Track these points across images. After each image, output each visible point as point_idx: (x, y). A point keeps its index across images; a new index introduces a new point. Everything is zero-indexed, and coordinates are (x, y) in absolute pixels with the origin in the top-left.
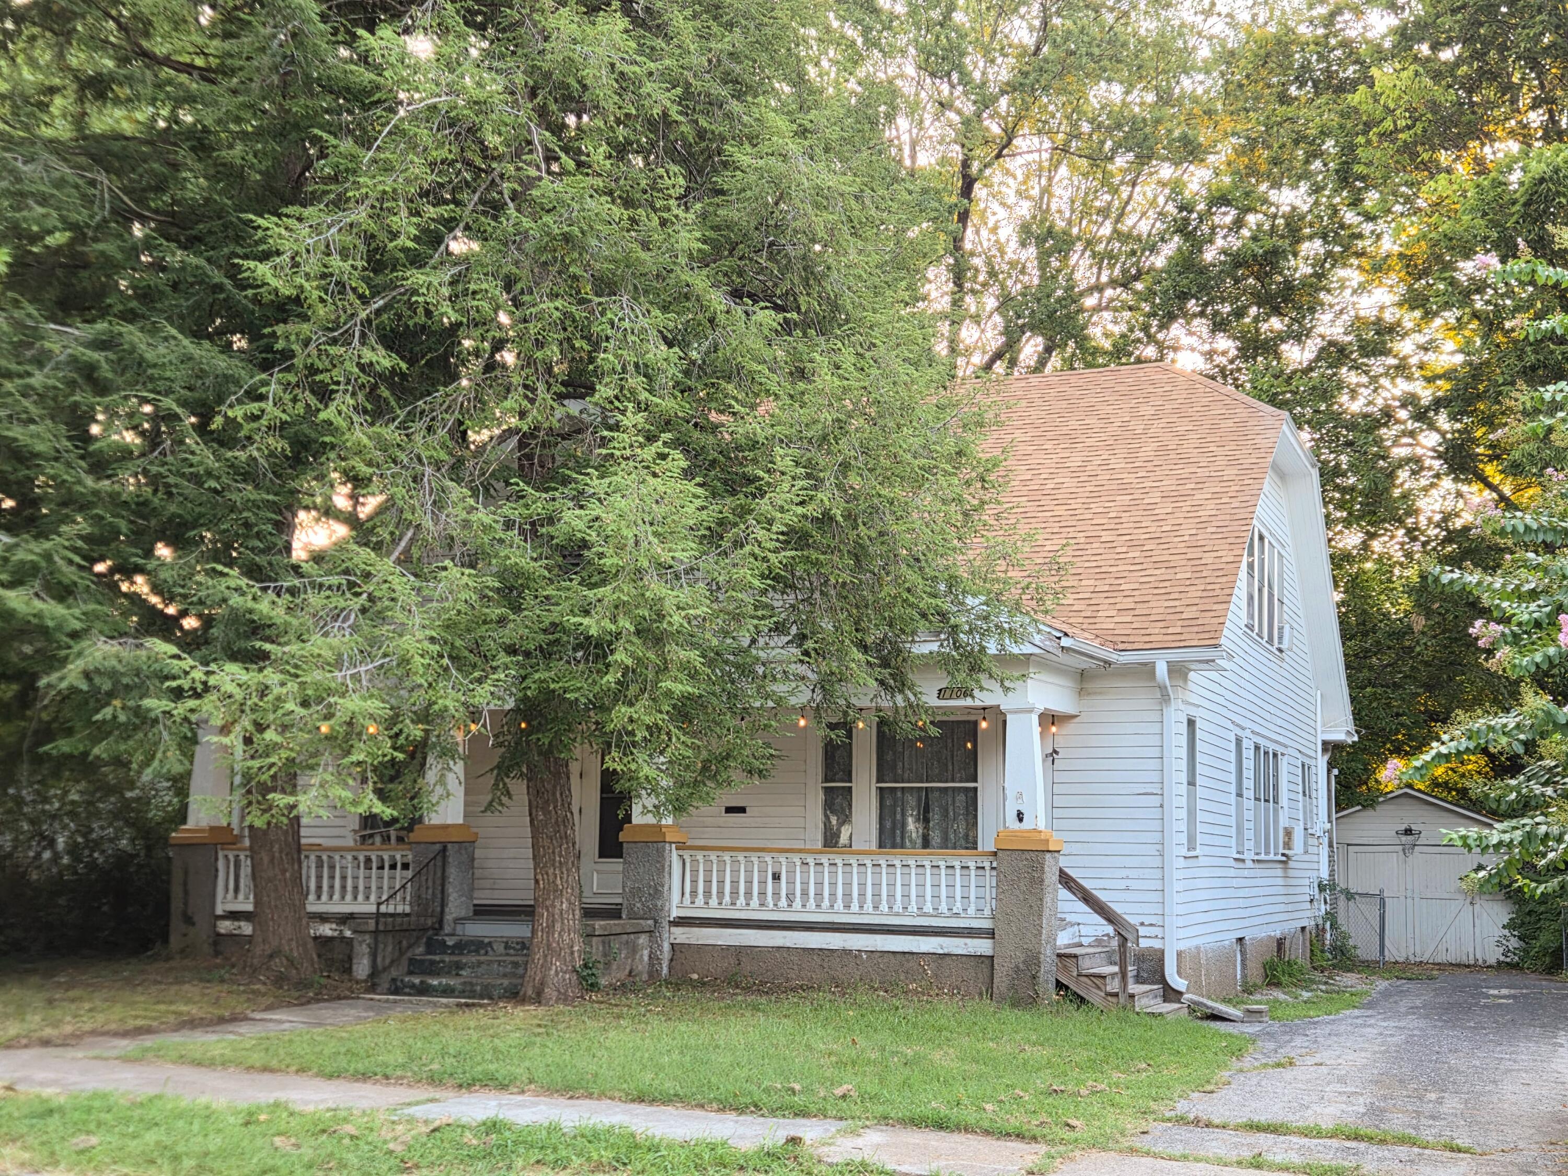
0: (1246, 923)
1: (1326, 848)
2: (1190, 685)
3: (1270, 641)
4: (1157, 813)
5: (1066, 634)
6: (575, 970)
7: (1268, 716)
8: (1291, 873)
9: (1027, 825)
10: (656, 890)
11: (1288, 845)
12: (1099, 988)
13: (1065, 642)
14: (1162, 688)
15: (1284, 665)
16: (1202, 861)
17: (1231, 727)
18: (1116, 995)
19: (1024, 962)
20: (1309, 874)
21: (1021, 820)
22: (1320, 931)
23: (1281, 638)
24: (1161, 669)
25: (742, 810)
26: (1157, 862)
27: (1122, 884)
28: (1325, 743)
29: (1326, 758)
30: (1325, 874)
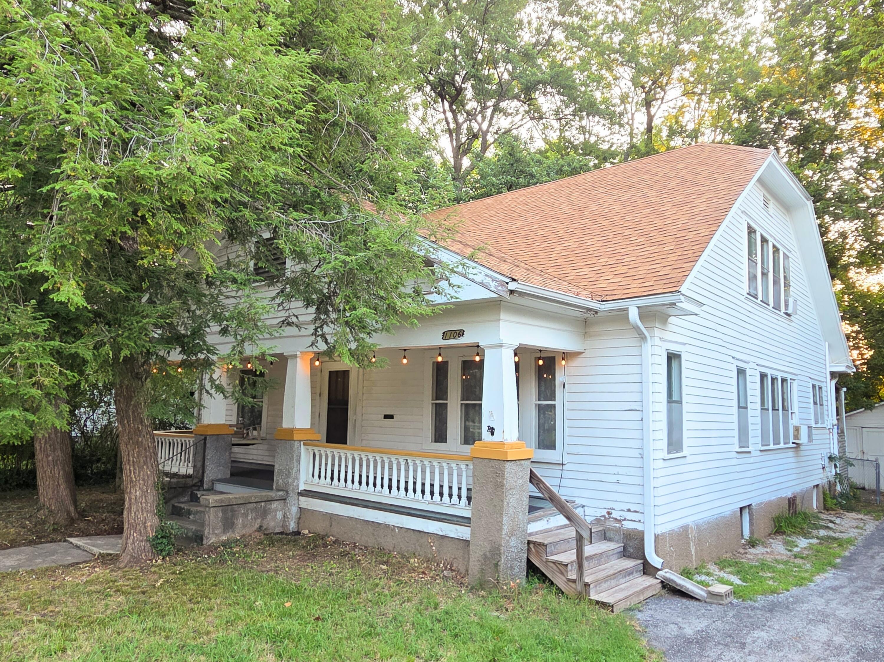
0: (753, 494)
1: (836, 436)
2: (670, 327)
3: (777, 307)
4: (637, 425)
5: (514, 280)
6: (147, 540)
7: (777, 355)
8: (802, 453)
9: (497, 438)
10: (289, 472)
11: (796, 437)
12: (562, 573)
13: (512, 286)
14: (636, 328)
15: (793, 324)
16: (689, 460)
17: (732, 360)
18: (574, 581)
19: (490, 551)
20: (820, 452)
21: (493, 434)
22: (831, 485)
23: (787, 306)
24: (633, 314)
25: (391, 417)
26: (638, 463)
27: (614, 478)
28: (833, 375)
29: (834, 382)
30: (835, 451)
